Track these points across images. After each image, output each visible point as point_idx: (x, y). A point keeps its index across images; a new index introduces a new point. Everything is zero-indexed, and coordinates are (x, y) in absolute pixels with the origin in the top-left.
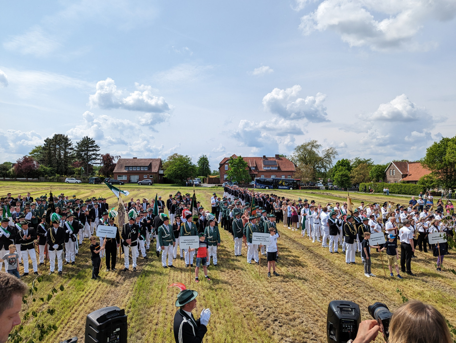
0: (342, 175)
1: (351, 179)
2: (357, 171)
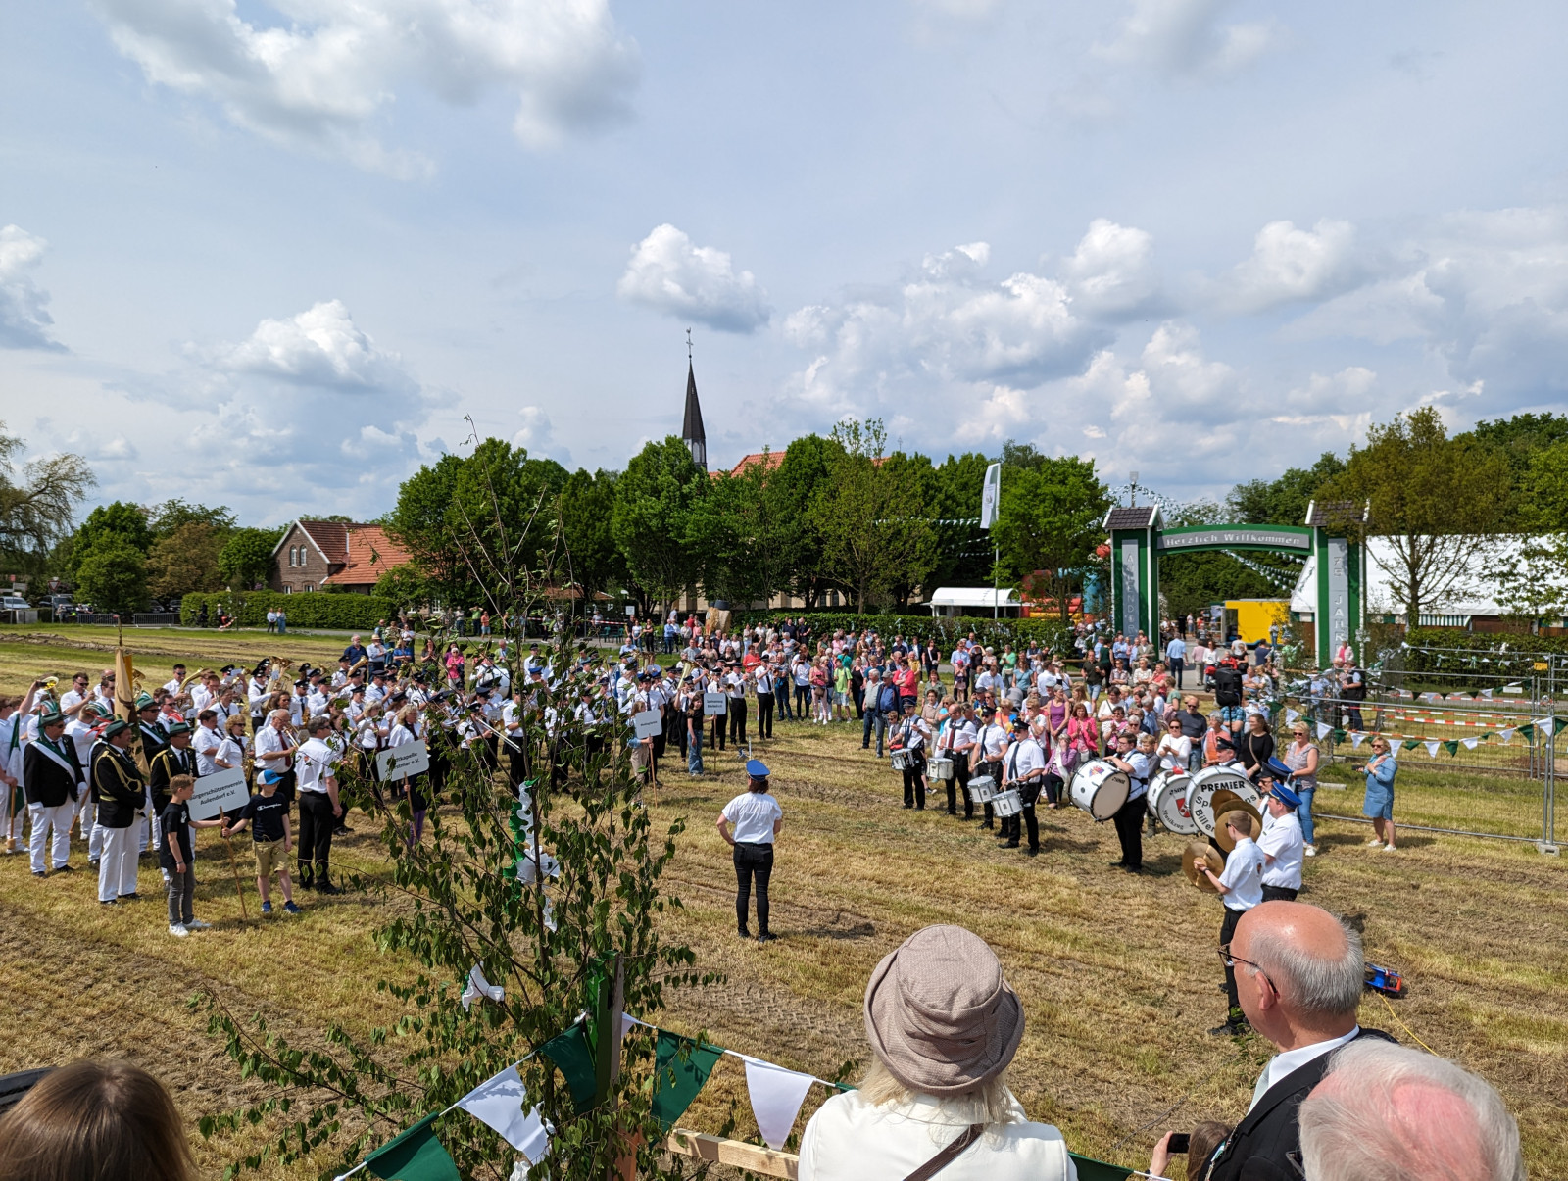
0: (112, 564)
1: (149, 579)
2: (172, 550)
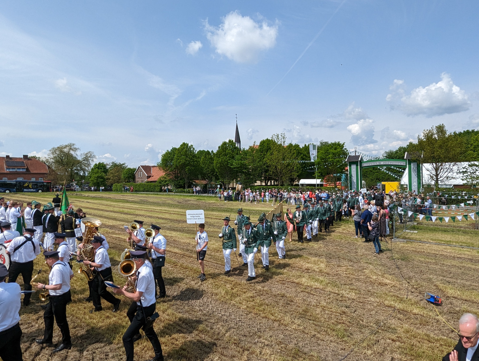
0: (98, 177)
1: (107, 181)
2: (112, 174)
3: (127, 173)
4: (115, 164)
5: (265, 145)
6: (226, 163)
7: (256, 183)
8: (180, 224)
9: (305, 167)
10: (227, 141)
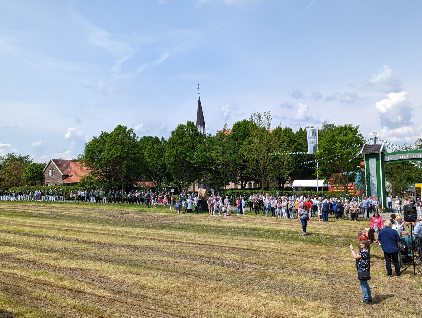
3: (30, 171)
4: (13, 157)
5: (242, 129)
6: (183, 155)
7: (228, 185)
8: (111, 251)
9: (300, 161)
10: (185, 124)
